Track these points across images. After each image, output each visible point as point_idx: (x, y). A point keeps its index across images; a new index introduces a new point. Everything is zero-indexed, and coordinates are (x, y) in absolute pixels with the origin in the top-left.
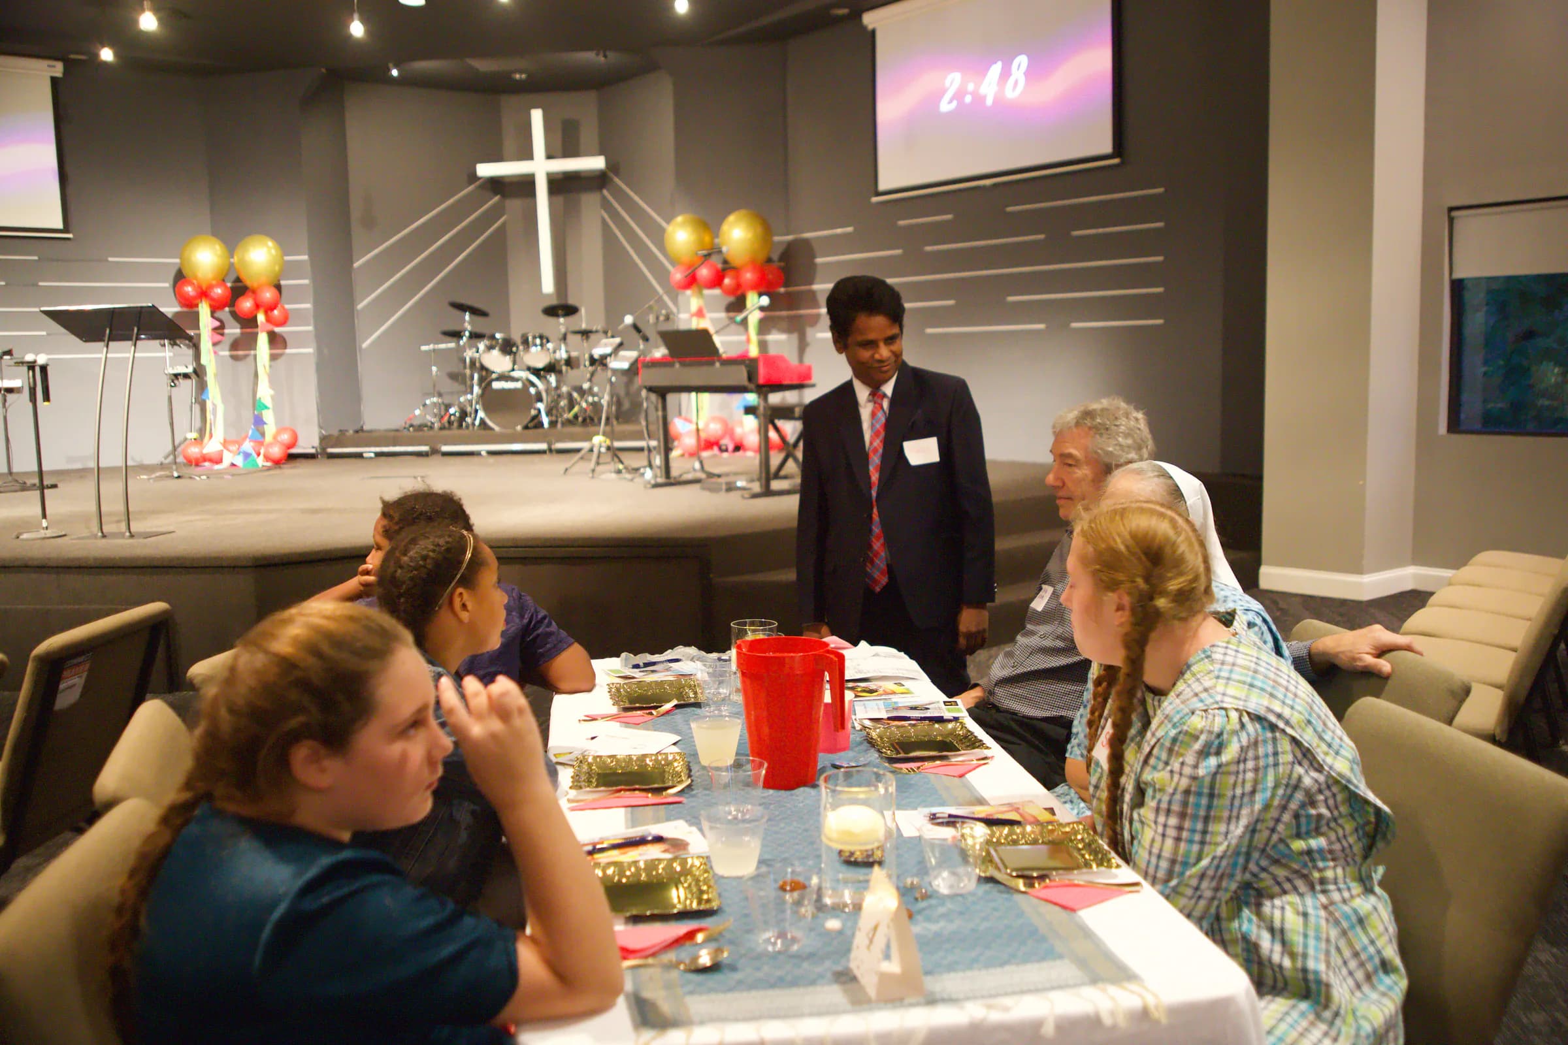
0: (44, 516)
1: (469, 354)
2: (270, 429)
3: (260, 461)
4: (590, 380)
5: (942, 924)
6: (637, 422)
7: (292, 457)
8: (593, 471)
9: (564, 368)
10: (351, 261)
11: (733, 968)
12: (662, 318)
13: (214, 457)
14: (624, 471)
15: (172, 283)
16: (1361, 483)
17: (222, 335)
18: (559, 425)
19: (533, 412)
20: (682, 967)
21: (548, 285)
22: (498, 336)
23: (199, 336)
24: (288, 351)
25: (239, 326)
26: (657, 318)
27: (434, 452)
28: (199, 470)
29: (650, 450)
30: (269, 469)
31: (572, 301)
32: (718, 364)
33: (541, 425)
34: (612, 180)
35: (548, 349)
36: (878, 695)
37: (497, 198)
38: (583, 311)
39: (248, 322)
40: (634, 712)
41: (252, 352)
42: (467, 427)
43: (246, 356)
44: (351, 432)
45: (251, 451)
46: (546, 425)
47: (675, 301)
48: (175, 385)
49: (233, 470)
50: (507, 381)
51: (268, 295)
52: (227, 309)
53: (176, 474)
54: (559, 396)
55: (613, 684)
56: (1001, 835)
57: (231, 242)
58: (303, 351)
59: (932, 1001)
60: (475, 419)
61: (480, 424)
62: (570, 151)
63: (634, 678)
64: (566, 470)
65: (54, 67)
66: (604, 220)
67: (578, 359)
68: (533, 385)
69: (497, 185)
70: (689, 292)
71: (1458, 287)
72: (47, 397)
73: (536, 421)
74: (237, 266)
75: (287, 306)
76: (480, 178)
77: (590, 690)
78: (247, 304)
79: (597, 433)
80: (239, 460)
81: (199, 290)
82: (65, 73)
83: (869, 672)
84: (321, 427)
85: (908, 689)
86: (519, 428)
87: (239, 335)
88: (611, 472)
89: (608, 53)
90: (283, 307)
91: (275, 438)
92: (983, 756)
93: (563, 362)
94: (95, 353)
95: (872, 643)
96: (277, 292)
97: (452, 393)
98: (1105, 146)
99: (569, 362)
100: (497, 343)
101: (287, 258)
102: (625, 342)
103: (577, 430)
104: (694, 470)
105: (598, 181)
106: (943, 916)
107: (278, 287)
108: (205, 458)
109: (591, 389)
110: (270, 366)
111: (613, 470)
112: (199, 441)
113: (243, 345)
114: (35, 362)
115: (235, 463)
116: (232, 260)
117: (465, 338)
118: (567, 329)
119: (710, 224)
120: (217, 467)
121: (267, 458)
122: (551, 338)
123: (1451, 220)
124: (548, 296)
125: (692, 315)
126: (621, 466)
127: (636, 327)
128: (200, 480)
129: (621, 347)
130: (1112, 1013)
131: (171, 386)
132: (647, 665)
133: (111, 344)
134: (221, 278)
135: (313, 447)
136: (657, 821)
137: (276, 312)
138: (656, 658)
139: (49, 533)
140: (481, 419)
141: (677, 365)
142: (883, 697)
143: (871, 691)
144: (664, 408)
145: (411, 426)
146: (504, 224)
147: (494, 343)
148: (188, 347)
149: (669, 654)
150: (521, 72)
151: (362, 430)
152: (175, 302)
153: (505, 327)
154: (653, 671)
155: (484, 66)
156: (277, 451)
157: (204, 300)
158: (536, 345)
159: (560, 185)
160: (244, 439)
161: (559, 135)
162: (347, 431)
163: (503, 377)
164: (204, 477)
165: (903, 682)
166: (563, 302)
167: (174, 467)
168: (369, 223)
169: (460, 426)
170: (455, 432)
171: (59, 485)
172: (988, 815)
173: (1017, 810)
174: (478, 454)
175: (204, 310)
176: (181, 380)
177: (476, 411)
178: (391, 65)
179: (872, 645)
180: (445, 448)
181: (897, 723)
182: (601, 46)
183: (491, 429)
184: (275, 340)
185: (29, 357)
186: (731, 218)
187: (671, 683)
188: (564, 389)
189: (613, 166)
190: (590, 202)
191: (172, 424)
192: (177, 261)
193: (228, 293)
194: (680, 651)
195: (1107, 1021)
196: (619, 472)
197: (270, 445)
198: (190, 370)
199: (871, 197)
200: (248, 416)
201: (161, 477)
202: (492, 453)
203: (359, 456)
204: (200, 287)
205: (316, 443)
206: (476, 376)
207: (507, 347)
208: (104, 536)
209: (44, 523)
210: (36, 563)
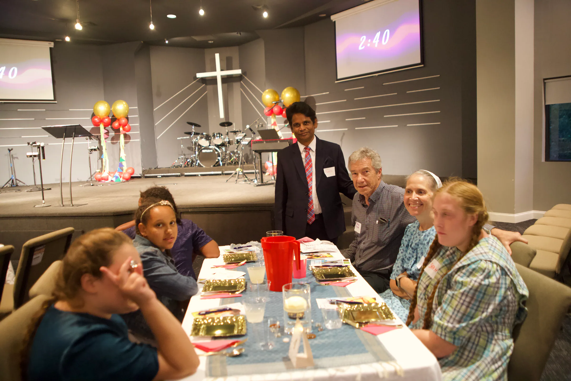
0: (43, 199)
1: (194, 140)
2: (125, 168)
3: (121, 179)
4: (237, 149)
5: (326, 340)
6: (252, 163)
7: (132, 178)
8: (236, 181)
9: (228, 145)
10: (152, 108)
11: (246, 356)
12: (260, 126)
13: (106, 178)
14: (247, 181)
15: (91, 118)
16: (513, 180)
17: (108, 135)
18: (226, 165)
19: (217, 160)
20: (227, 355)
21: (222, 115)
22: (204, 134)
23: (100, 136)
24: (131, 140)
25: (114, 132)
26: (259, 126)
27: (182, 175)
28: (100, 183)
29: (256, 173)
30: (124, 182)
31: (230, 121)
32: (279, 142)
33: (219, 165)
34: (244, 77)
35: (222, 138)
36: (320, 258)
37: (204, 85)
38: (234, 124)
39: (117, 130)
40: (232, 264)
41: (119, 141)
42: (194, 166)
43: (117, 142)
44: (153, 168)
45: (118, 176)
46: (221, 165)
47: (266, 119)
48: (91, 153)
49: (112, 183)
50: (207, 150)
51: (123, 121)
52: (110, 126)
53: (92, 184)
54: (226, 154)
55: (225, 255)
56: (354, 307)
57: (111, 103)
58: (136, 140)
59: (316, 368)
60: (196, 163)
61: (198, 165)
62: (229, 68)
63: (233, 252)
64: (227, 180)
65: (51, 44)
66: (241, 92)
67: (232, 141)
68: (217, 151)
69: (204, 80)
70: (271, 117)
71: (548, 108)
72: (44, 158)
73: (218, 164)
74: (113, 111)
75: (130, 125)
76: (198, 78)
77: (217, 257)
78: (116, 124)
79: (238, 168)
80: (114, 179)
81: (100, 120)
82: (54, 46)
83: (318, 249)
84: (143, 167)
85: (331, 255)
86: (212, 166)
87: (114, 135)
88: (243, 181)
89: (241, 33)
90: (129, 125)
91: (126, 171)
92: (353, 279)
93: (227, 143)
94: (60, 142)
95: (321, 239)
96: (127, 120)
97: (189, 154)
98: (418, 60)
99: (229, 142)
100: (204, 136)
101: (130, 108)
102: (247, 135)
103: (232, 166)
104: (272, 180)
105: (239, 78)
106: (327, 337)
107: (127, 118)
108: (102, 179)
109: (237, 152)
110: (125, 146)
111: (243, 180)
112: (101, 172)
113: (116, 138)
114: (40, 145)
115: (113, 180)
116: (111, 109)
117: (192, 135)
118: (228, 130)
119: (278, 92)
120: (107, 182)
121: (124, 178)
122: (223, 134)
123: (545, 83)
124: (222, 119)
125: (272, 125)
126: (246, 179)
127: (250, 129)
128: (100, 186)
129: (246, 137)
130: (383, 373)
131: (90, 153)
132: (239, 248)
133: (66, 139)
134: (107, 115)
135: (140, 174)
136: (231, 302)
137: (126, 127)
138: (243, 245)
139: (45, 205)
140: (198, 163)
141: (265, 142)
142: (322, 258)
143: (318, 256)
144: (261, 158)
145: (174, 166)
146: (206, 94)
147: (203, 136)
148: (97, 140)
149: (248, 244)
150: (211, 40)
151: (157, 168)
152: (92, 124)
153: (208, 130)
154: (241, 250)
155: (198, 38)
156: (127, 176)
157: (102, 123)
158: (217, 137)
159: (226, 80)
160: (116, 171)
161: (225, 62)
162: (152, 168)
163: (206, 148)
164: (102, 185)
165: (330, 253)
166: (227, 121)
167: (91, 182)
168: (159, 95)
169: (192, 166)
170: (190, 168)
171: (52, 189)
172: (351, 301)
173: (362, 299)
174: (197, 175)
175: (102, 126)
176: (93, 152)
177: (197, 160)
178: (165, 39)
179: (321, 240)
180: (186, 174)
181: (325, 268)
182: (238, 30)
183: (202, 167)
184: (126, 136)
185: (38, 144)
186: (285, 90)
187: (246, 254)
188: (228, 152)
189: (244, 73)
190: (236, 86)
191: (90, 167)
192: (93, 110)
193: (110, 121)
194: (252, 243)
195: (381, 375)
196: (245, 181)
197: (125, 173)
198: (96, 148)
199: (335, 81)
200: (117, 163)
201: (87, 185)
202: (202, 175)
203: (156, 177)
204: (100, 118)
205: (141, 173)
206: (197, 148)
207: (208, 138)
208: (63, 206)
209: (43, 202)
210: (39, 215)
